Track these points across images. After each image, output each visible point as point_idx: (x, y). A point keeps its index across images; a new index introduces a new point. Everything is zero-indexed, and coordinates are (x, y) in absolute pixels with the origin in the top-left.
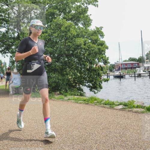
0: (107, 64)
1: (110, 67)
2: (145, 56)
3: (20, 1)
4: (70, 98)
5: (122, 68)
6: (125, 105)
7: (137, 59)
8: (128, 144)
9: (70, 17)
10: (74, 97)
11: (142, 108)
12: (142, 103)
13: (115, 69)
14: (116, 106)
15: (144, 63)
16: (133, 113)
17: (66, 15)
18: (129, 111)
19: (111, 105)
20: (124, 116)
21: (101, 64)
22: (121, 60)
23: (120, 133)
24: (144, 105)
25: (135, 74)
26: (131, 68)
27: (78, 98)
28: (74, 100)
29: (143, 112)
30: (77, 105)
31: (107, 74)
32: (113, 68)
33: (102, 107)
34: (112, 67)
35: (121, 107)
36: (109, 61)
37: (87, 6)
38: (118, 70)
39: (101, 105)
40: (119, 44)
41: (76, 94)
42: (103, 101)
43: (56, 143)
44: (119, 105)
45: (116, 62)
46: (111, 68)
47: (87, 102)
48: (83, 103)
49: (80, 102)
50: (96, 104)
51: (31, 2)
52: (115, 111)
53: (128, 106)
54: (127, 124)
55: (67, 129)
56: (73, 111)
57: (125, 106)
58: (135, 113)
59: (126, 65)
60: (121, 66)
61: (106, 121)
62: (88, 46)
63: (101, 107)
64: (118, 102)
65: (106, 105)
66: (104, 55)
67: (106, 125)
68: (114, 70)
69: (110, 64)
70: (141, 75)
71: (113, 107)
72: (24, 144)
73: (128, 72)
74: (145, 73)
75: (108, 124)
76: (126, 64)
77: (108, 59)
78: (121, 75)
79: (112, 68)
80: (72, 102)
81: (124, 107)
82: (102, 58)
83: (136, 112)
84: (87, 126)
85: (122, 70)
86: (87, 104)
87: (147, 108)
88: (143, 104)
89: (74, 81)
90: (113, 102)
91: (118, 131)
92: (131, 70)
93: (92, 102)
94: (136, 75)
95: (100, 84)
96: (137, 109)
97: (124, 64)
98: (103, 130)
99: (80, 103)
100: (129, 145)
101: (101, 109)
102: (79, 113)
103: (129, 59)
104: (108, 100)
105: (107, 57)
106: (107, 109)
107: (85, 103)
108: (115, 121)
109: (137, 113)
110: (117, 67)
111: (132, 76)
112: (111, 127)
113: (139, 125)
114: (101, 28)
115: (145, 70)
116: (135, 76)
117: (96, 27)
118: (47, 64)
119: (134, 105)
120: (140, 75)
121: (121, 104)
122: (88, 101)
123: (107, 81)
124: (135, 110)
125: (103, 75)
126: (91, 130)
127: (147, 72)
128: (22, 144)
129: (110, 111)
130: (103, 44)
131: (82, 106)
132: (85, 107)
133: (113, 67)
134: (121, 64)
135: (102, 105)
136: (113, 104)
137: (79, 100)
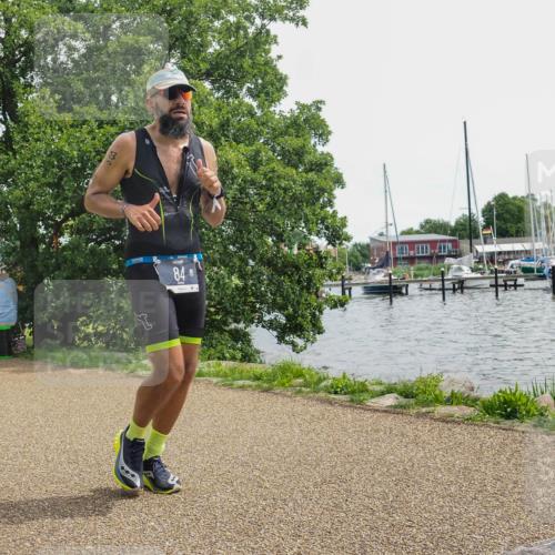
0: (341, 244)
1: (351, 255)
2: (480, 214)
3: (13, 4)
4: (206, 370)
5: (396, 259)
6: (407, 393)
7: (453, 224)
8: (413, 538)
9: (204, 67)
10: (220, 365)
11: (466, 404)
12: (468, 384)
13: (373, 263)
14: (372, 397)
15: (473, 241)
16: (435, 424)
17: (190, 60)
18: (419, 415)
19: (353, 392)
20: (403, 435)
21: (321, 243)
22: (392, 229)
23: (385, 496)
24: (474, 394)
25: (443, 280)
26: (430, 258)
27: (233, 370)
28: (217, 375)
29: (469, 420)
30: (231, 394)
31: (343, 279)
32: (366, 257)
33: (322, 401)
34: (358, 254)
35: (389, 400)
36: (348, 230)
37: (263, 26)
38: (381, 267)
39: (317, 395)
40: (385, 172)
41: (227, 355)
42: (325, 379)
43: (150, 538)
44: (383, 394)
45: (375, 236)
46: (356, 257)
47: (265, 385)
48: (250, 386)
49: (241, 383)
50: (300, 391)
51: (55, 8)
52: (368, 414)
53: (415, 397)
54: (410, 464)
55: (190, 486)
56: (213, 415)
57: (406, 397)
58: (441, 424)
59: (412, 248)
60: (394, 249)
61: (336, 453)
62: (265, 175)
63: (318, 400)
64: (381, 384)
65: (336, 393)
66: (328, 209)
67: (334, 467)
68: (370, 265)
69: (353, 242)
70: (467, 284)
71: (360, 402)
72: (28, 544)
73: (417, 273)
74: (479, 275)
75: (343, 464)
76: (412, 244)
77: (344, 226)
78: (394, 284)
79: (360, 258)
80: (210, 383)
81: (403, 401)
82: (323, 220)
83: (445, 420)
84: (264, 471)
85: (395, 265)
86: (266, 391)
87: (483, 402)
88: (472, 389)
89: (220, 305)
90: (363, 384)
91: (378, 489)
92: (430, 266)
93: (283, 385)
94: (448, 285)
95: (314, 315)
96: (449, 407)
97: (402, 243)
98: (324, 487)
99: (242, 388)
100: (417, 540)
101: (316, 409)
102: (237, 425)
103: (422, 227)
104: (344, 377)
105: (340, 215)
106: (339, 410)
107: (258, 386)
108: (367, 455)
109: (447, 422)
110: (378, 255)
111: (431, 289)
112: (354, 474)
113: (454, 466)
114: (318, 105)
115: (481, 266)
116: (443, 289)
117: (297, 103)
118: (117, 242)
119: (437, 392)
120: (460, 286)
121: (390, 390)
122: (269, 381)
123: (342, 305)
124: (442, 410)
125: (329, 282)
126: (277, 487)
127: (488, 272)
128: (18, 542)
129: (350, 415)
130: (326, 164)
131: (247, 400)
132: (259, 401)
133: (364, 256)
134: (394, 244)
135: (322, 395)
136: (363, 389)
137: (237, 375)
